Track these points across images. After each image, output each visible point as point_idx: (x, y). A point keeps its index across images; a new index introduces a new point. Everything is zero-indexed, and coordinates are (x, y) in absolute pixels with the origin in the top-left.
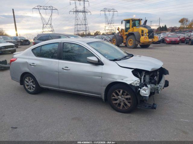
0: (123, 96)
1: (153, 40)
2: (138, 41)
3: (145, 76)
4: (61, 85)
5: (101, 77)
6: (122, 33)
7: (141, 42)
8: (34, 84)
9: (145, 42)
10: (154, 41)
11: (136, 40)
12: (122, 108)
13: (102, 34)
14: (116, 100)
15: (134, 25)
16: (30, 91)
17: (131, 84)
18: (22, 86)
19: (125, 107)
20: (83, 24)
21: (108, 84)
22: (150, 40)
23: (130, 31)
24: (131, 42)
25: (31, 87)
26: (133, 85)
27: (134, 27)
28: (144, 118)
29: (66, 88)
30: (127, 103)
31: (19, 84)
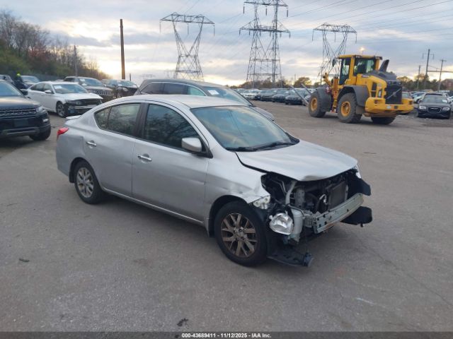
0: (242, 228)
1: (396, 107)
2: (360, 106)
3: (294, 191)
4: (136, 190)
5: (205, 182)
6: (333, 87)
7: (366, 109)
8: (92, 184)
9: (377, 110)
10: (399, 109)
11: (356, 104)
12: (240, 255)
13: (313, 84)
14: (230, 234)
15: (362, 70)
16: (85, 196)
17: (252, 203)
18: (74, 184)
19: (245, 252)
20: (267, 59)
21: (215, 199)
22: (390, 107)
23: (349, 83)
24: (347, 108)
25: (88, 189)
26: (257, 206)
27: (359, 76)
28: (278, 283)
29: (143, 199)
30: (249, 245)
31: (67, 178)
